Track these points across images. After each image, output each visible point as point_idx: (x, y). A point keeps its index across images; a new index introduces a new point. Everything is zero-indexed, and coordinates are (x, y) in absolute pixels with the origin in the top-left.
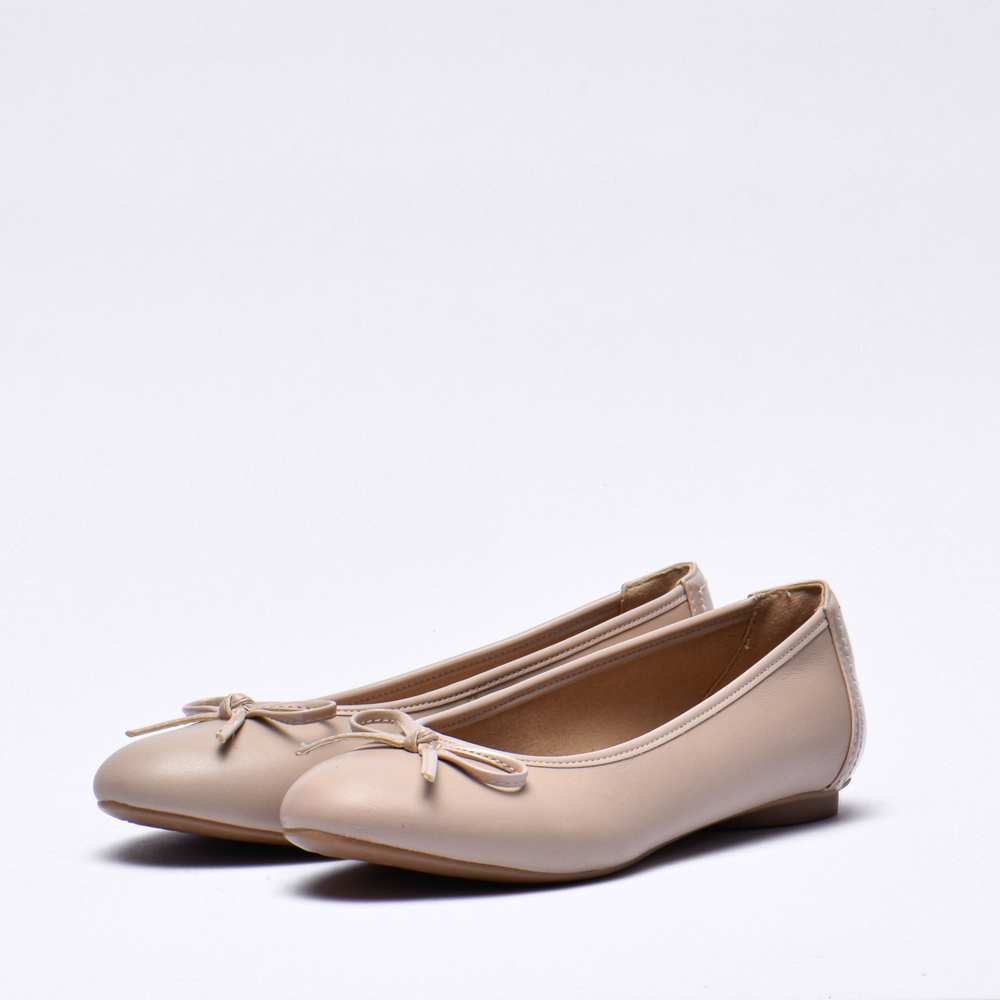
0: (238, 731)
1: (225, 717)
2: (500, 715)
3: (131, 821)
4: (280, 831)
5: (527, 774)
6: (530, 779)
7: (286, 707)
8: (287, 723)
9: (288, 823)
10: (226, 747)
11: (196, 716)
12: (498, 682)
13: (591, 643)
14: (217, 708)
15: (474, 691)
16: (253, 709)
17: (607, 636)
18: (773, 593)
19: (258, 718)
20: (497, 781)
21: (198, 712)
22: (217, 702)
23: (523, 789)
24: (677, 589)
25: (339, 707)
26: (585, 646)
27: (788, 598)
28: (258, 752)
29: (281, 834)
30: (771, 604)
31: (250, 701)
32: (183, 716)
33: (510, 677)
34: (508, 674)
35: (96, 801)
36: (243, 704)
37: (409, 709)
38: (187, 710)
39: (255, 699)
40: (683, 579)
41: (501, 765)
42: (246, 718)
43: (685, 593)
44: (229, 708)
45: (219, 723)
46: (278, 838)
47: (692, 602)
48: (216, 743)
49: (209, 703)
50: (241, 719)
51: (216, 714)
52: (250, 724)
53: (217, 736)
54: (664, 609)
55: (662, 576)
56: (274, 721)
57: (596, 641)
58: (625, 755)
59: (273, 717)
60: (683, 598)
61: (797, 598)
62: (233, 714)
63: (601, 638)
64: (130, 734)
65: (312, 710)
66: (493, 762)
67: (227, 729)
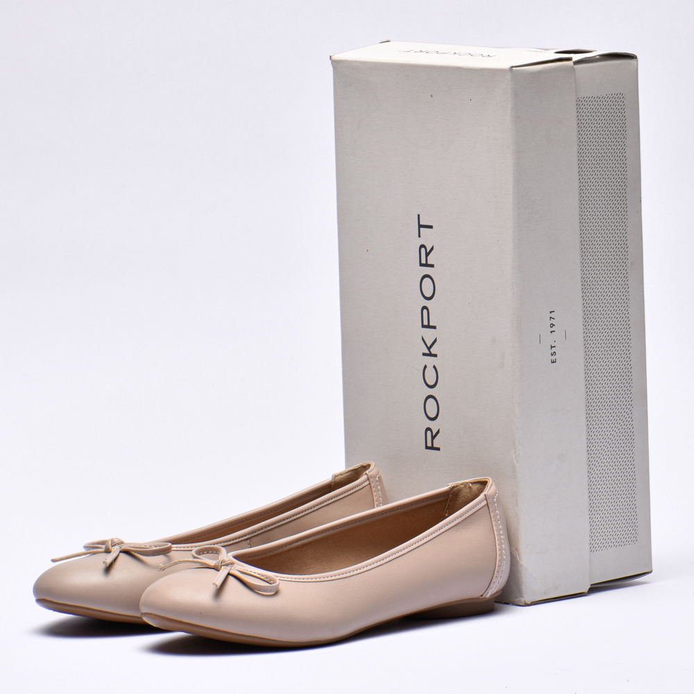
0: (115, 559)
1: (108, 551)
2: (289, 550)
3: (54, 610)
4: (140, 616)
5: (279, 585)
6: (281, 587)
7: (143, 546)
8: (144, 555)
9: (144, 610)
10: (108, 569)
11: (91, 551)
12: (262, 531)
13: (315, 508)
14: (104, 546)
15: (249, 536)
16: (124, 547)
17: (324, 504)
18: (462, 484)
19: (127, 552)
20: (260, 588)
21: (92, 549)
22: (103, 543)
23: (277, 593)
24: (363, 478)
25: (173, 546)
26: (312, 510)
27: (470, 488)
28: (127, 571)
29: (141, 618)
30: (460, 490)
31: (122, 543)
32: (83, 550)
33: (270, 528)
34: (269, 526)
35: (34, 599)
36: (118, 544)
37: (223, 544)
38: (85, 547)
39: (125, 542)
40: (367, 472)
41: (266, 580)
42: (121, 552)
43: (368, 479)
44: (110, 547)
45: (104, 554)
46: (139, 620)
47: (372, 485)
48: (103, 566)
49: (98, 543)
50: (117, 552)
51: (103, 550)
52: (122, 555)
53: (104, 562)
54: (357, 489)
55: (355, 470)
56: (136, 554)
57: (318, 507)
58: (345, 576)
59: (136, 552)
60: (367, 483)
61: (475, 487)
62: (113, 550)
63: (321, 506)
64: (54, 561)
65: (158, 548)
66: (262, 577)
67: (109, 558)
